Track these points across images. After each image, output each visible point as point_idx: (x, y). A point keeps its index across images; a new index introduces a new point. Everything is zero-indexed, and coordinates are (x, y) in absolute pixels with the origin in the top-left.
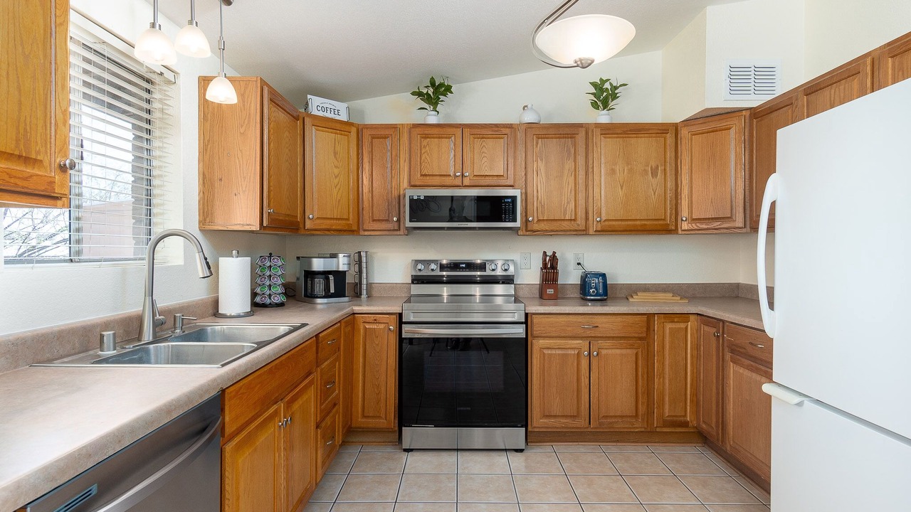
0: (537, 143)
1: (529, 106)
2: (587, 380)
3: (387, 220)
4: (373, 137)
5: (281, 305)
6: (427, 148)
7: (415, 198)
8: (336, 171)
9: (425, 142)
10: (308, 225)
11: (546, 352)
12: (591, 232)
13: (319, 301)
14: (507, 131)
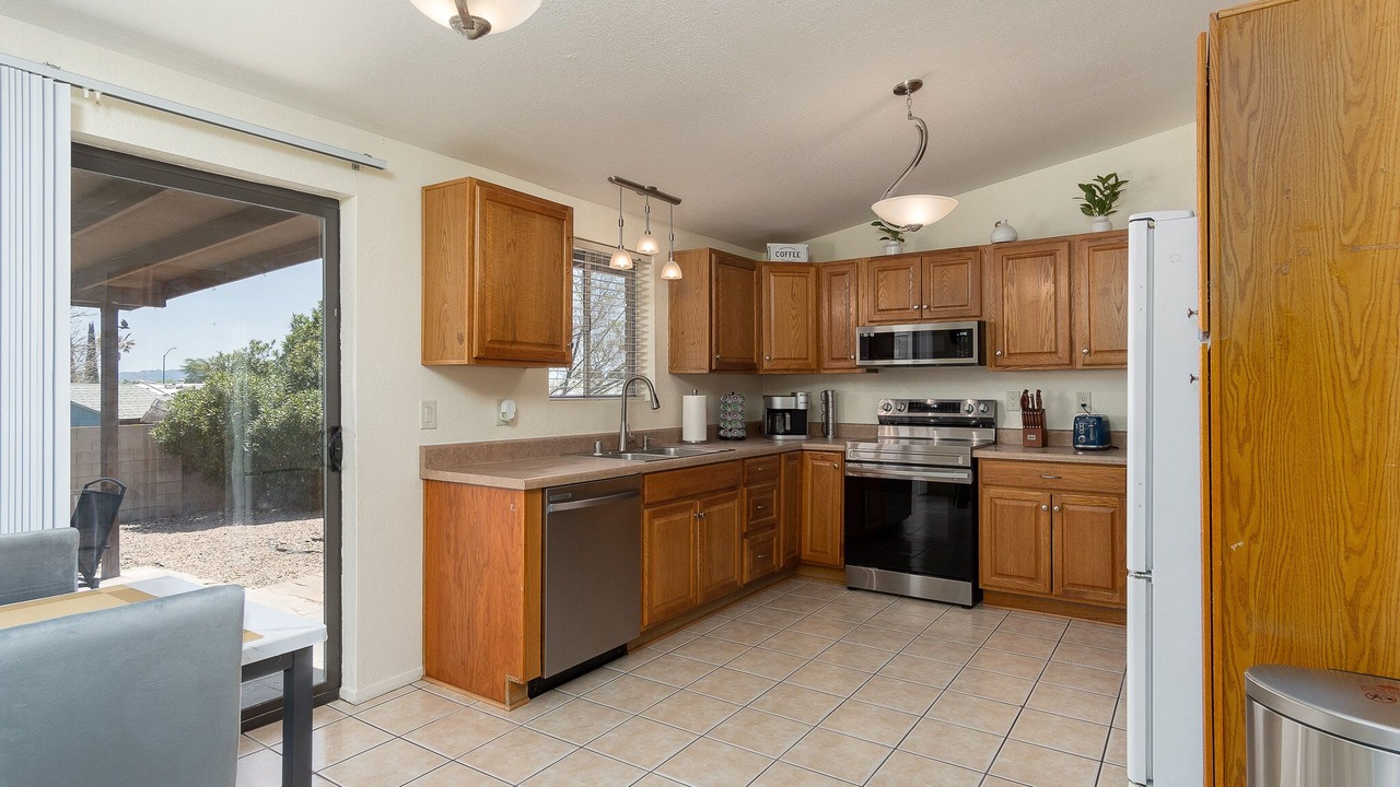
0: (1007, 265)
1: (1003, 222)
2: (1048, 539)
3: (846, 359)
4: (832, 275)
5: (742, 439)
6: (885, 282)
7: (866, 335)
8: (794, 313)
9: (882, 276)
10: (766, 365)
11: (997, 501)
12: (1079, 366)
13: (779, 437)
14: (972, 254)
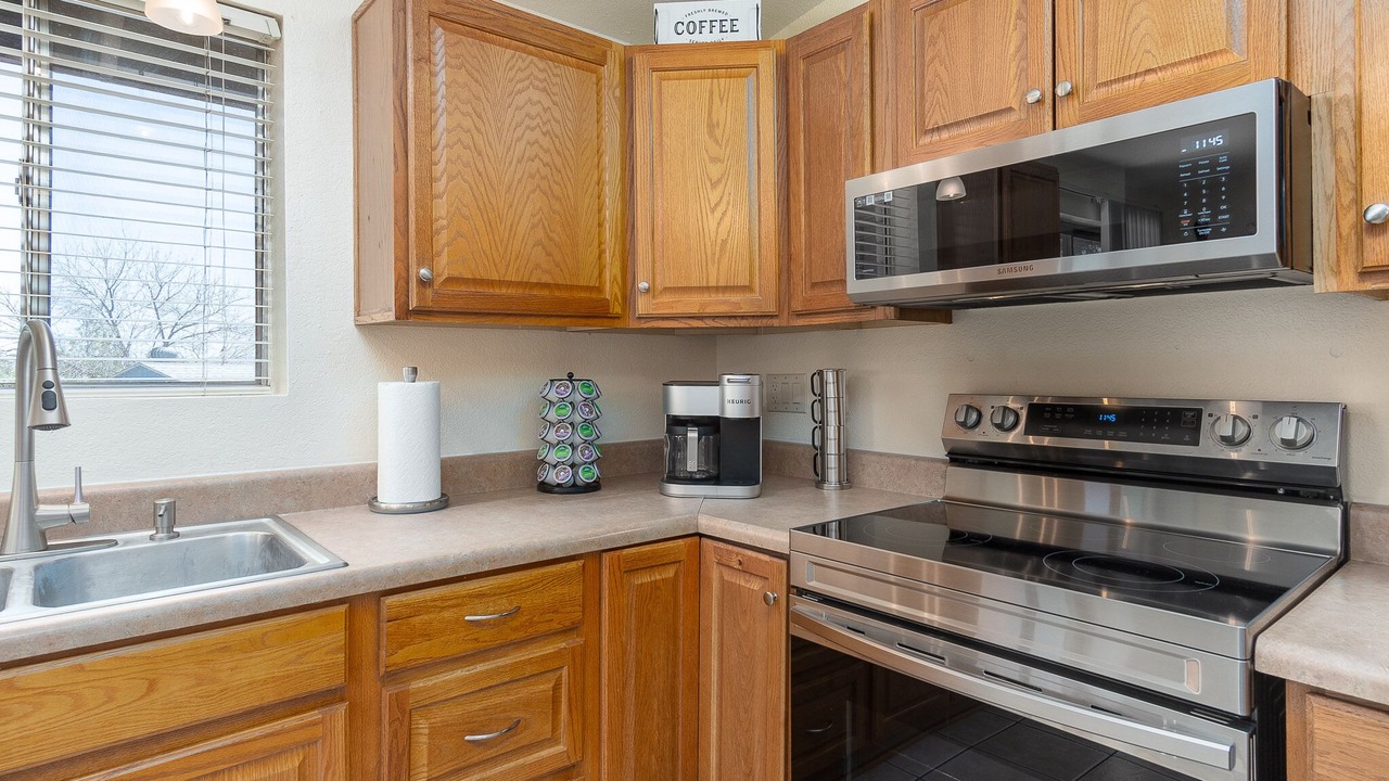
5: (592, 488)
6: (941, 43)
7: (870, 202)
9: (934, 26)
10: (642, 306)
